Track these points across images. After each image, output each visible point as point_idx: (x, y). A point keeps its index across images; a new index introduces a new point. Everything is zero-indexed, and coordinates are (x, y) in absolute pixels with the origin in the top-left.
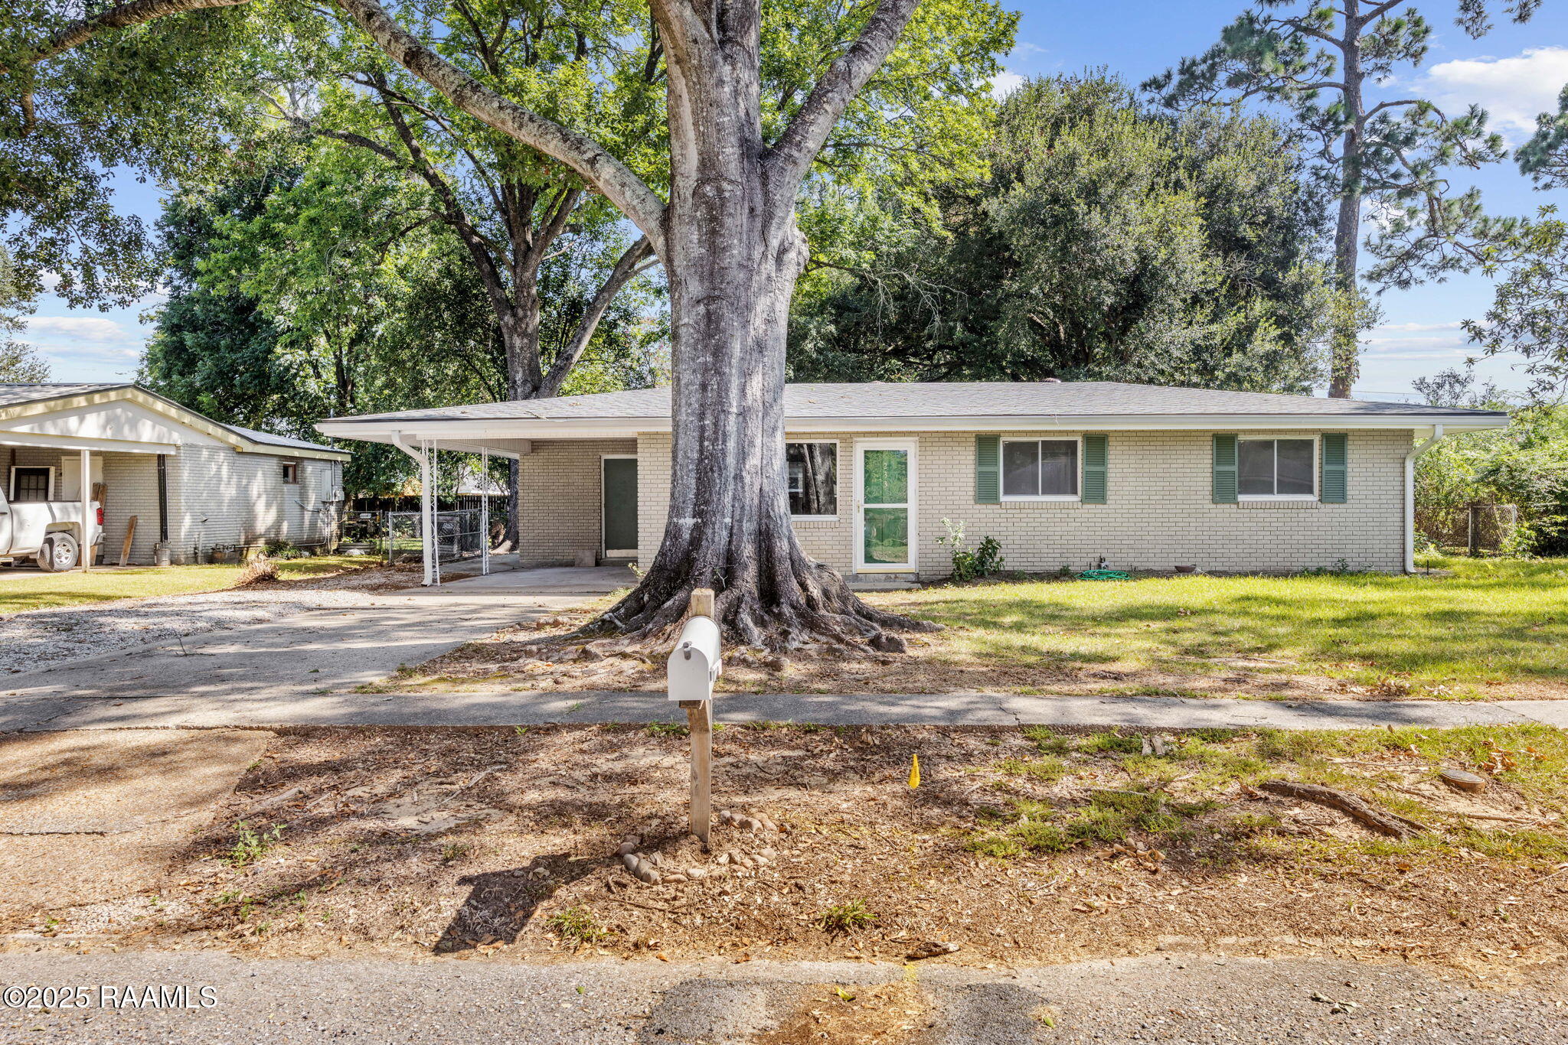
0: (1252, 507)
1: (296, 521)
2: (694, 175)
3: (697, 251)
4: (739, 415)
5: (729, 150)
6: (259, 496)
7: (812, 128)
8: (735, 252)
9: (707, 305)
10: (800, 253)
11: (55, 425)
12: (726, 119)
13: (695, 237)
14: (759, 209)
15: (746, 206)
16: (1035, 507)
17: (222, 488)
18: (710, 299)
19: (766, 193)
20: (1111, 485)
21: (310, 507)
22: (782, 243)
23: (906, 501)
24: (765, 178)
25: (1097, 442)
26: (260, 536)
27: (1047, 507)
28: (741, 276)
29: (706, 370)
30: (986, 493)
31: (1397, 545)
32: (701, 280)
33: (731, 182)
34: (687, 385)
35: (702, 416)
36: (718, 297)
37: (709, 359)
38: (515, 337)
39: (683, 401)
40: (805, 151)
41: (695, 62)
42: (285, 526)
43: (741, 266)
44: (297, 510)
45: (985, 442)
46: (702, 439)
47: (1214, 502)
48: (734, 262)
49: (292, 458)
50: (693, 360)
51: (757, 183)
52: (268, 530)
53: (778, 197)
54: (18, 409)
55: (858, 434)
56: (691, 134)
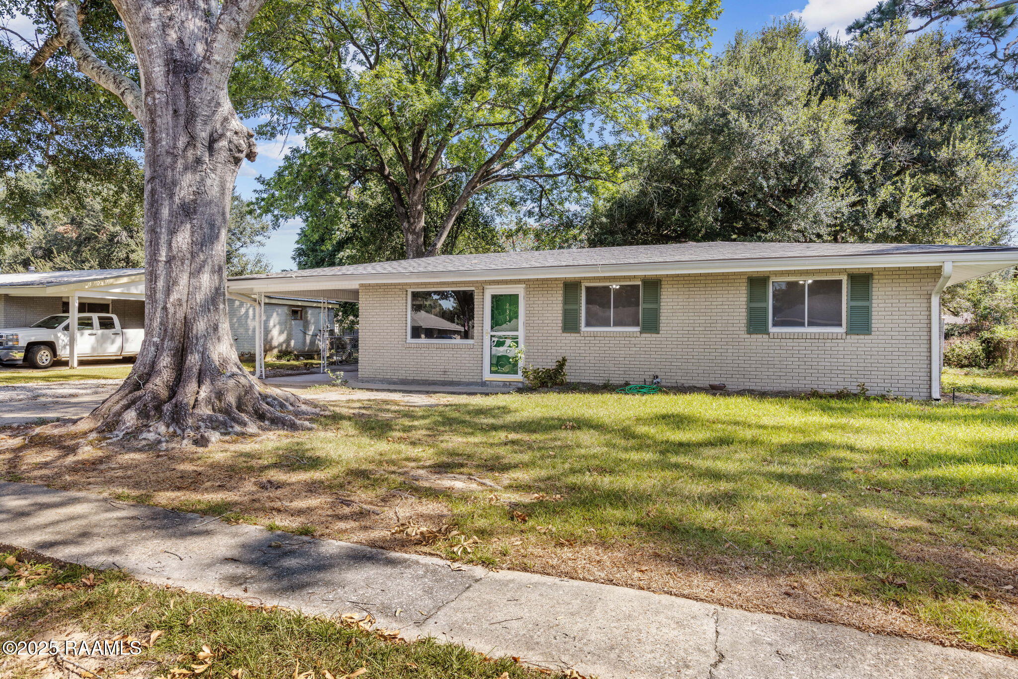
0: (782, 337)
1: (301, 340)
4: (166, 262)
5: (157, 69)
6: (275, 326)
7: (215, 45)
8: (164, 143)
9: (152, 183)
10: (230, 142)
11: (137, 289)
12: (153, 47)
14: (182, 110)
15: (170, 108)
16: (605, 336)
17: (249, 322)
19: (188, 98)
20: (663, 319)
21: (311, 333)
22: (211, 135)
23: (517, 330)
24: (187, 86)
25: (653, 285)
26: (275, 347)
27: (614, 336)
28: (169, 160)
29: (152, 231)
30: (570, 324)
31: (923, 374)
33: (159, 92)
36: (155, 177)
37: (153, 222)
40: (213, 63)
41: (124, 7)
42: (292, 343)
43: (168, 152)
44: (301, 335)
45: (571, 287)
47: (749, 332)
48: (163, 150)
49: (298, 306)
50: (147, 224)
51: (180, 91)
52: (281, 345)
53: (197, 100)
54: (111, 281)
55: (486, 282)
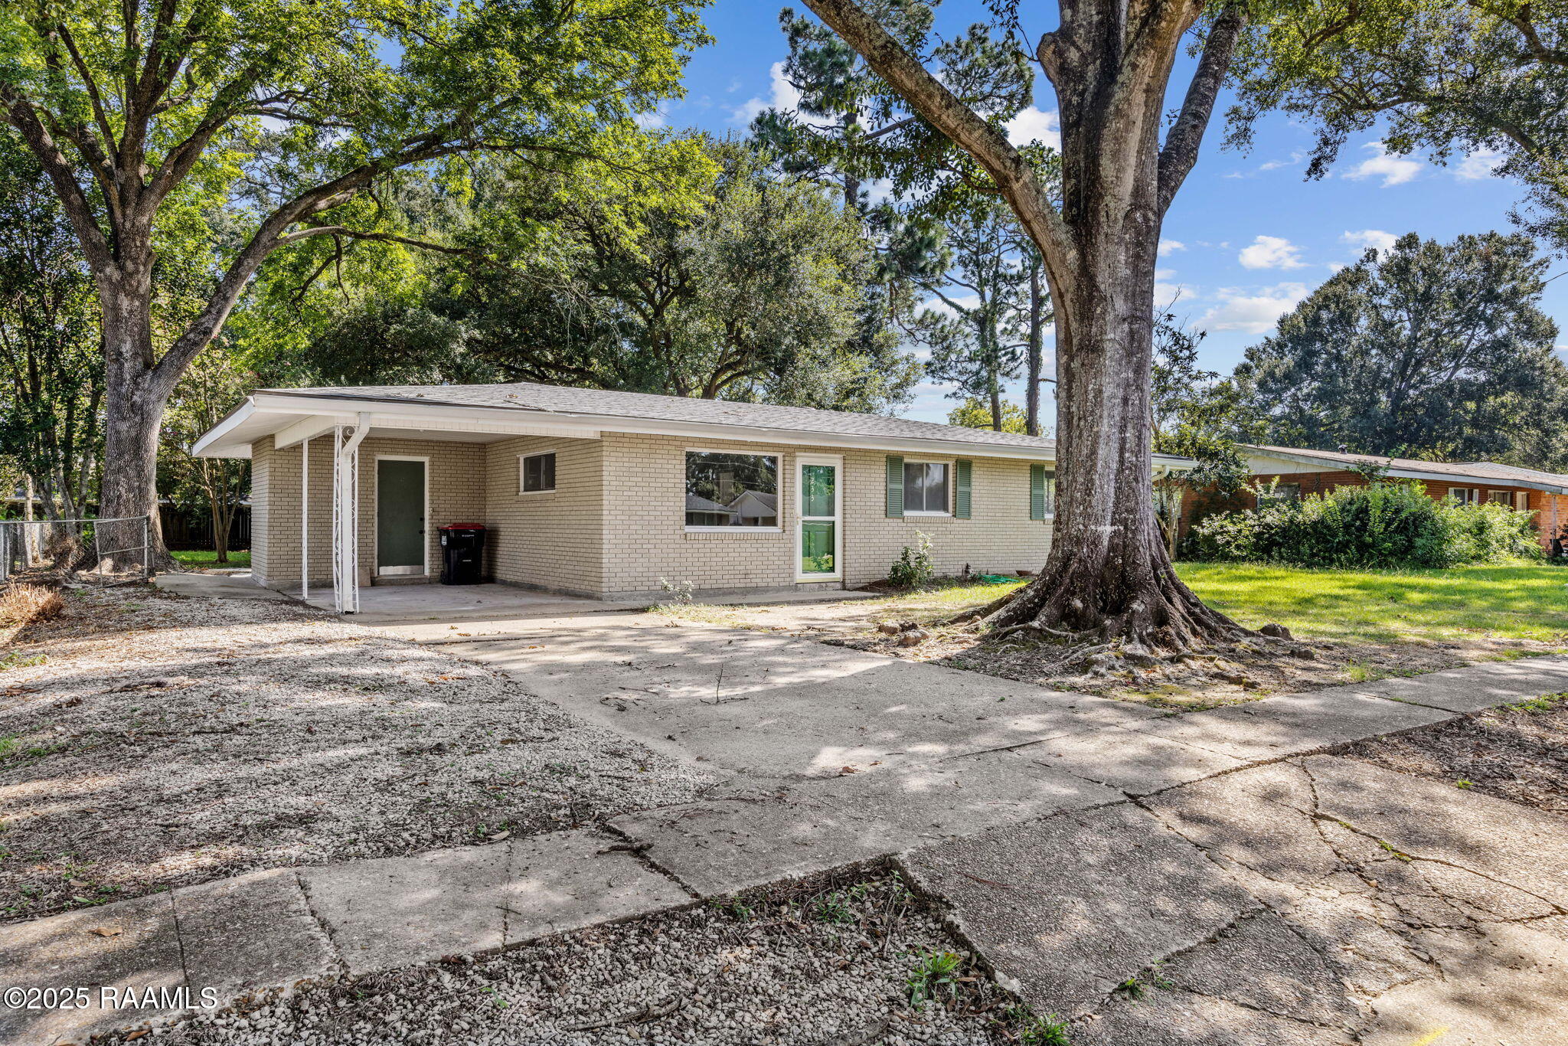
2: (1127, 199)
3: (1124, 272)
9: (1131, 323)
13: (1122, 258)
16: (926, 521)
18: (1132, 318)
20: (973, 503)
23: (833, 514)
25: (964, 467)
27: (934, 522)
29: (1128, 385)
30: (893, 509)
32: (1126, 300)
34: (1110, 398)
35: (1123, 429)
36: (1141, 318)
37: (1131, 375)
38: (122, 296)
39: (1105, 414)
45: (893, 462)
46: (1122, 450)
47: (1031, 519)
50: (1117, 374)
55: (797, 448)
56: (1132, 160)
